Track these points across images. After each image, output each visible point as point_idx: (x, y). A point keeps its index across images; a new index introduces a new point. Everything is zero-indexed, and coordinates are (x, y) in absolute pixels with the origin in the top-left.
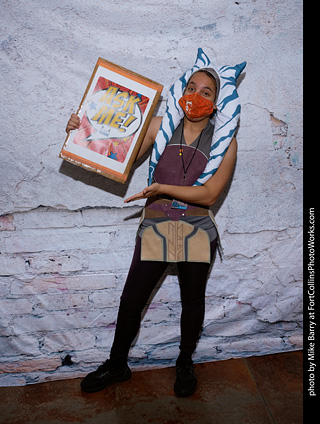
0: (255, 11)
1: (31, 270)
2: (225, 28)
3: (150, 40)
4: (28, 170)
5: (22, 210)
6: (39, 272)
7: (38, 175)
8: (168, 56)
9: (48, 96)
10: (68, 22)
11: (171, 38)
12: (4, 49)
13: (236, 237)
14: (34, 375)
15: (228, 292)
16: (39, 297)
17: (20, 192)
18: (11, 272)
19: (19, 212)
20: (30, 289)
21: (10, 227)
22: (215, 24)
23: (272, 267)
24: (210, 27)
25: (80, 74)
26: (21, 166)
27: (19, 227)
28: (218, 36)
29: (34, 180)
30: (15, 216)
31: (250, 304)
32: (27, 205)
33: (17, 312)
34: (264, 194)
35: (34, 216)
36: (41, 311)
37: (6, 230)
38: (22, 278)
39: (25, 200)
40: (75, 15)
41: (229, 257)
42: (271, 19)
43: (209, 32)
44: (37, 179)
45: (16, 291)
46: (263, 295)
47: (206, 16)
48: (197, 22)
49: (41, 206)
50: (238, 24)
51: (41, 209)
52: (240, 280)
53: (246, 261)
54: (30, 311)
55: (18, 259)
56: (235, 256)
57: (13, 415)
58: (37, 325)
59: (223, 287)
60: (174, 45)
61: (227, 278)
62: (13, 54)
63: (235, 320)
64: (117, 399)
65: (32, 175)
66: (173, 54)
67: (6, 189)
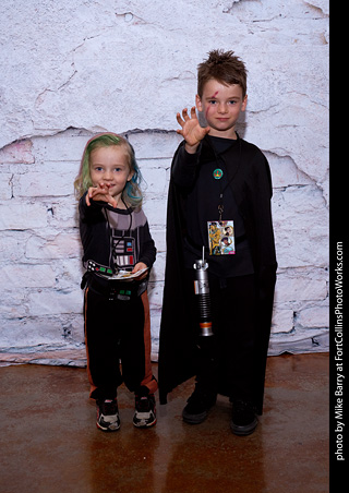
1: (54, 223)
5: (44, 133)
6: (66, 225)
7: (68, 83)
16: (65, 263)
17: (43, 106)
18: (27, 225)
19: (40, 137)
20: (52, 250)
21: (27, 158)
27: (39, 157)
29: (62, 89)
30: (36, 143)
32: (51, 126)
33: (34, 284)
35: (62, 140)
36: (68, 284)
37: (21, 162)
38: (42, 234)
44: (67, 88)
45: (33, 253)
49: (71, 128)
51: (71, 133)
54: (51, 282)
55: (37, 205)
58: (62, 305)
65: (60, 82)
67: (22, 103)
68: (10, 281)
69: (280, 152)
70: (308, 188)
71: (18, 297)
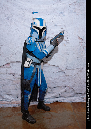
0: (74, 8)
1: (14, 78)
2: (66, 13)
3: (45, 17)
4: (14, 52)
5: (12, 62)
6: (17, 78)
8: (50, 21)
9: (19, 32)
10: (24, 12)
11: (51, 16)
12: (7, 20)
13: (69, 70)
14: (15, 105)
15: (67, 85)
16: (17, 85)
17: (12, 57)
18: (9, 78)
20: (14, 83)
21: (9, 66)
22: (63, 12)
23: (79, 78)
24: (62, 13)
25: (27, 26)
26: (12, 50)
27: (11, 66)
28: (64, 15)
29: (15, 54)
30: (11, 64)
31: (73, 88)
32: (13, 61)
33: (11, 89)
34: (77, 59)
35: (15, 64)
36: (17, 89)
37: (8, 67)
38: (12, 80)
39: (13, 60)
40: (25, 10)
41: (67, 76)
42: (79, 10)
43: (61, 14)
44: (16, 54)
45: (11, 83)
46: (76, 86)
47: (61, 10)
48: (58, 12)
49: (17, 61)
50: (69, 12)
52: (70, 82)
53: (72, 77)
54: (14, 88)
55: (11, 75)
56: (69, 75)
57: (9, 114)
58: (16, 92)
59: (65, 84)
60: (52, 18)
61: (66, 81)
62: (10, 21)
63: (68, 93)
64: (36, 112)
65: (15, 53)
66: (52, 20)
67: (8, 57)
68: (7, 88)
69: (56, 66)
70: (62, 72)
71: (8, 91)
